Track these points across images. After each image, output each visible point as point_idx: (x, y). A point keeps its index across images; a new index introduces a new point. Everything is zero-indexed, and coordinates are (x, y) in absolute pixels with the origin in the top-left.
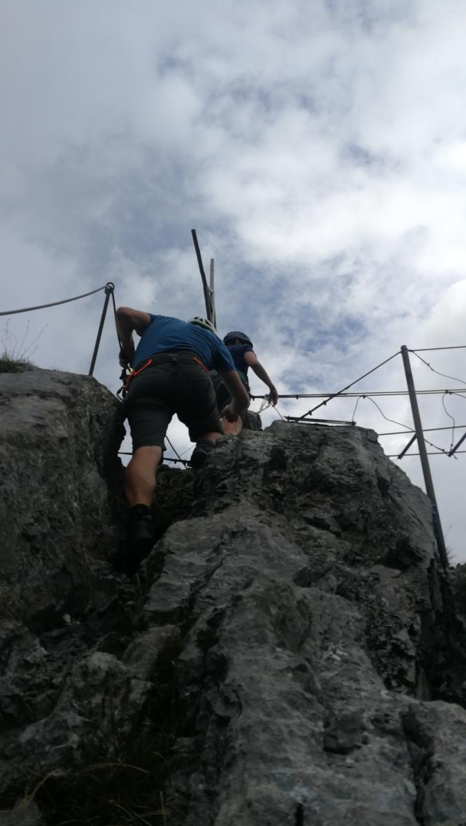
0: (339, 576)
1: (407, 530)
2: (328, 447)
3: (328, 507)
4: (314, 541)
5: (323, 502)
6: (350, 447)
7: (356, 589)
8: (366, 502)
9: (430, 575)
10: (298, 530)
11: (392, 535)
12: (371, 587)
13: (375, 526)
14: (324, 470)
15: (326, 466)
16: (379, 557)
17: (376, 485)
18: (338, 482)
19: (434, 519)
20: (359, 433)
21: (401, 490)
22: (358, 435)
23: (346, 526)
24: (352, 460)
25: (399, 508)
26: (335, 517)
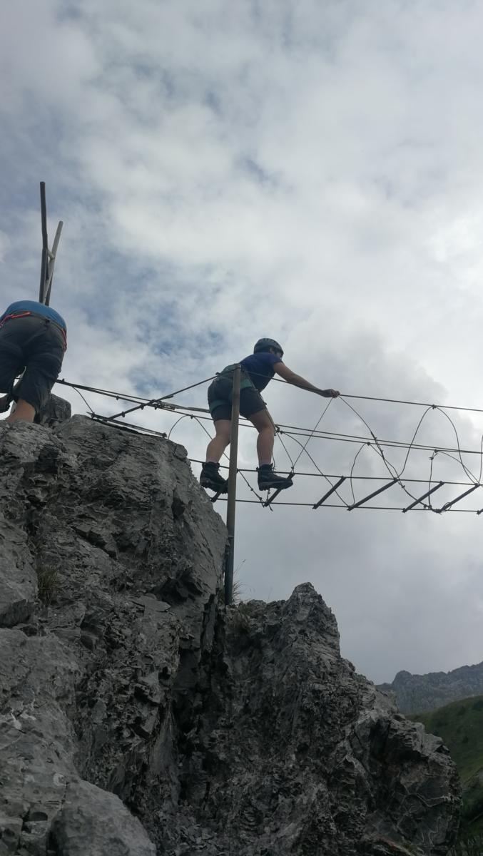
0: (92, 604)
1: (193, 560)
2: (127, 456)
3: (109, 522)
4: (78, 560)
5: (106, 516)
6: (152, 460)
7: (111, 621)
8: (154, 522)
9: (207, 612)
10: (62, 544)
11: (174, 564)
12: (130, 620)
13: (158, 551)
14: (114, 480)
15: (118, 476)
16: (153, 586)
17: (170, 506)
18: (127, 497)
19: (226, 551)
20: (166, 446)
21: (198, 515)
22: (165, 448)
23: (124, 545)
24: (151, 475)
25: (191, 534)
26: (114, 535)
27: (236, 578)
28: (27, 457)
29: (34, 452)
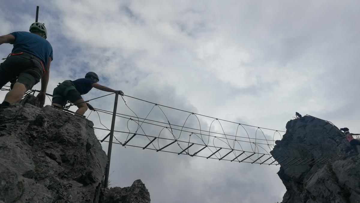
0: (52, 181)
1: (93, 168)
2: (69, 124)
3: (59, 150)
4: (46, 163)
5: (58, 147)
6: (79, 126)
7: (59, 188)
8: (78, 151)
9: (97, 190)
10: (39, 157)
11: (85, 169)
12: (66, 189)
13: (79, 163)
14: (63, 133)
15: (65, 131)
16: (75, 177)
17: (85, 146)
18: (68, 140)
19: (107, 166)
20: (85, 121)
21: (96, 151)
22: (85, 122)
23: (65, 160)
24: (78, 132)
25: (93, 158)
26: (61, 155)
27: (109, 179)
28: (31, 118)
29: (34, 117)
